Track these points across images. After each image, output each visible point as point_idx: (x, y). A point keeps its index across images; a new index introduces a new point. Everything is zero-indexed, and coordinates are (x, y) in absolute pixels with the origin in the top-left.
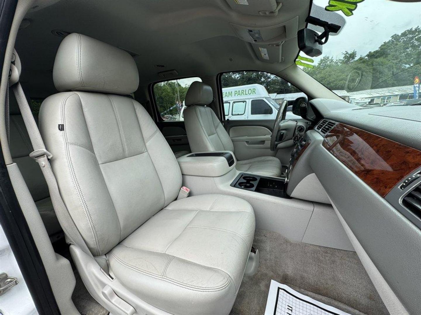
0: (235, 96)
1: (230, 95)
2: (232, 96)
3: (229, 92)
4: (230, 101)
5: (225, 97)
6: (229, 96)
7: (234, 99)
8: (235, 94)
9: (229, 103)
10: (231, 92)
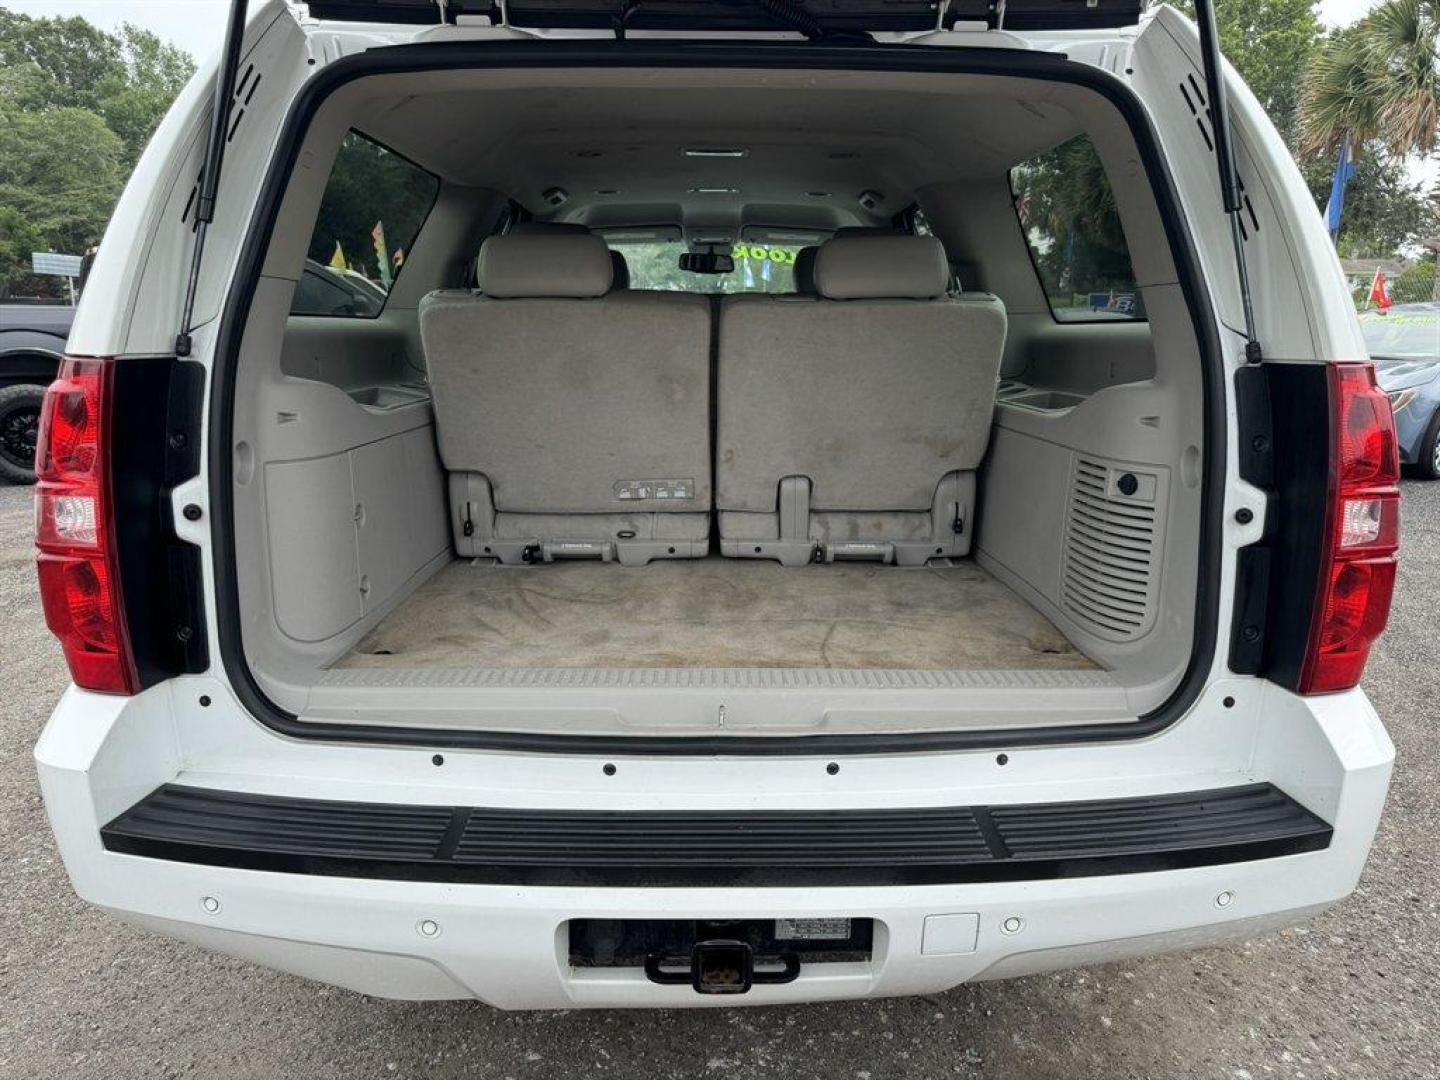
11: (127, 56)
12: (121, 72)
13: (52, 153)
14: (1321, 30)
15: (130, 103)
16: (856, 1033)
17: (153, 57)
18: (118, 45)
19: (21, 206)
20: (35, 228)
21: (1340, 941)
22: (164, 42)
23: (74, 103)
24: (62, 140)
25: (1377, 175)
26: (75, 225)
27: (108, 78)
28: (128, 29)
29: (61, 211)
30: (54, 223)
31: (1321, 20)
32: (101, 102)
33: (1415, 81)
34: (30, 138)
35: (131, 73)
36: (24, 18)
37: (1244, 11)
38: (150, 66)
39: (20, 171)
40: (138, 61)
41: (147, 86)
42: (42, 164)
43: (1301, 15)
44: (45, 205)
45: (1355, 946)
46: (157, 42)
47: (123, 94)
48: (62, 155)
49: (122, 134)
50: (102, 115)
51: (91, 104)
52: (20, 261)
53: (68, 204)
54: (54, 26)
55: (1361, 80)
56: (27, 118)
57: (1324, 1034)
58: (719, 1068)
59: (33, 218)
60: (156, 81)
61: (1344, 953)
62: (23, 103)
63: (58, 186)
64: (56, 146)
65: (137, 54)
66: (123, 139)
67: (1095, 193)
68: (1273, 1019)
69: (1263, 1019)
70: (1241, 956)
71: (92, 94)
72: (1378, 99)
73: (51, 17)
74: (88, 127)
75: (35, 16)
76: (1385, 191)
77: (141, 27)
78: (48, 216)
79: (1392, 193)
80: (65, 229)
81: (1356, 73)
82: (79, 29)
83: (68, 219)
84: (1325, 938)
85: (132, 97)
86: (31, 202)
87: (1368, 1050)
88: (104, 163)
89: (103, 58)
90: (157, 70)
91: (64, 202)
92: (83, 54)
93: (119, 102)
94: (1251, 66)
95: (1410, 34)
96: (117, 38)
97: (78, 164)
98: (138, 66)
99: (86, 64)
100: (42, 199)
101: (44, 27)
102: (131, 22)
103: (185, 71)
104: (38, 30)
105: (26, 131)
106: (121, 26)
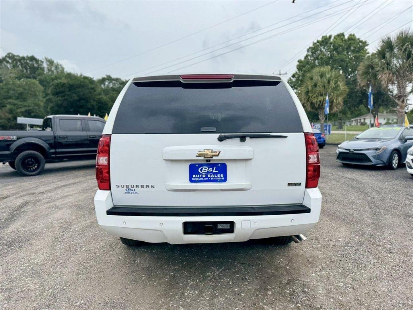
11: (45, 65)
12: (43, 69)
13: (24, 91)
14: (368, 53)
15: (45, 77)
16: (237, 270)
17: (52, 65)
18: (43, 62)
19: (14, 105)
20: (19, 111)
21: (340, 256)
22: (55, 62)
23: (30, 78)
24: (27, 88)
25: (387, 91)
26: (29, 110)
27: (40, 71)
28: (46, 58)
29: (25, 106)
30: (23, 110)
31: (368, 51)
32: (38, 77)
33: (386, 69)
34: (18, 87)
35: (46, 70)
36: (18, 56)
37: (347, 49)
38: (51, 68)
39: (15, 96)
40: (48, 66)
41: (50, 73)
42: (21, 94)
43: (363, 49)
44: (21, 105)
45: (342, 256)
46: (53, 62)
47: (43, 75)
48: (26, 92)
49: (43, 86)
50: (37, 81)
51: (35, 78)
52: (13, 120)
53: (27, 104)
54: (26, 58)
55: (373, 68)
56: (18, 82)
57: (332, 269)
58: (209, 275)
59: (17, 108)
60: (53, 72)
61: (340, 257)
62: (16, 78)
63: (25, 100)
64: (25, 89)
65: (48, 65)
66: (44, 87)
67: (308, 97)
68: (322, 267)
69: (320, 267)
70: (318, 258)
71: (35, 75)
72: (378, 73)
73: (25, 56)
74: (34, 84)
75: (21, 55)
76: (390, 95)
77: (49, 58)
78: (21, 108)
79: (392, 95)
80: (26, 111)
81: (371, 67)
82: (32, 58)
83: (27, 108)
84: (337, 255)
85: (46, 76)
86: (17, 104)
87: (340, 271)
88: (38, 94)
89: (39, 66)
90: (53, 69)
91: (26, 104)
92: (33, 65)
93: (42, 77)
94: (350, 63)
95: (384, 57)
96: (43, 61)
97: (31, 94)
98: (48, 68)
99: (34, 67)
100: (20, 103)
101: (23, 58)
102: (47, 57)
103: (60, 69)
104: (21, 59)
105: (17, 85)
106: (44, 58)
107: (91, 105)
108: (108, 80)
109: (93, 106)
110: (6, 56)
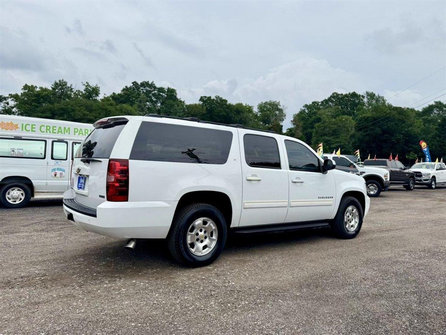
0: (75, 134)
1: (67, 132)
2: (69, 134)
3: (65, 128)
4: (68, 141)
5: (58, 133)
6: (64, 133)
7: (74, 138)
8: (75, 132)
9: (67, 143)
10: (69, 128)
11: (365, 100)
12: (363, 104)
13: (338, 128)
17: (373, 98)
18: (364, 97)
19: (328, 141)
22: (377, 95)
24: (341, 125)
27: (359, 106)
28: (367, 93)
29: (337, 142)
34: (333, 125)
35: (366, 104)
36: (341, 94)
38: (372, 101)
39: (329, 133)
41: (370, 107)
42: (335, 131)
46: (374, 95)
47: (362, 110)
48: (340, 128)
54: (348, 95)
63: (337, 136)
64: (339, 126)
65: (368, 99)
75: (344, 94)
77: (371, 92)
82: (354, 95)
89: (359, 101)
90: (374, 102)
91: (338, 140)
92: (354, 101)
96: (364, 95)
97: (344, 130)
98: (368, 102)
99: (355, 103)
102: (368, 91)
103: (381, 101)
104: (344, 97)
105: (332, 123)
106: (365, 93)
107: (395, 139)
108: (438, 107)
109: (398, 140)
110: (331, 96)
